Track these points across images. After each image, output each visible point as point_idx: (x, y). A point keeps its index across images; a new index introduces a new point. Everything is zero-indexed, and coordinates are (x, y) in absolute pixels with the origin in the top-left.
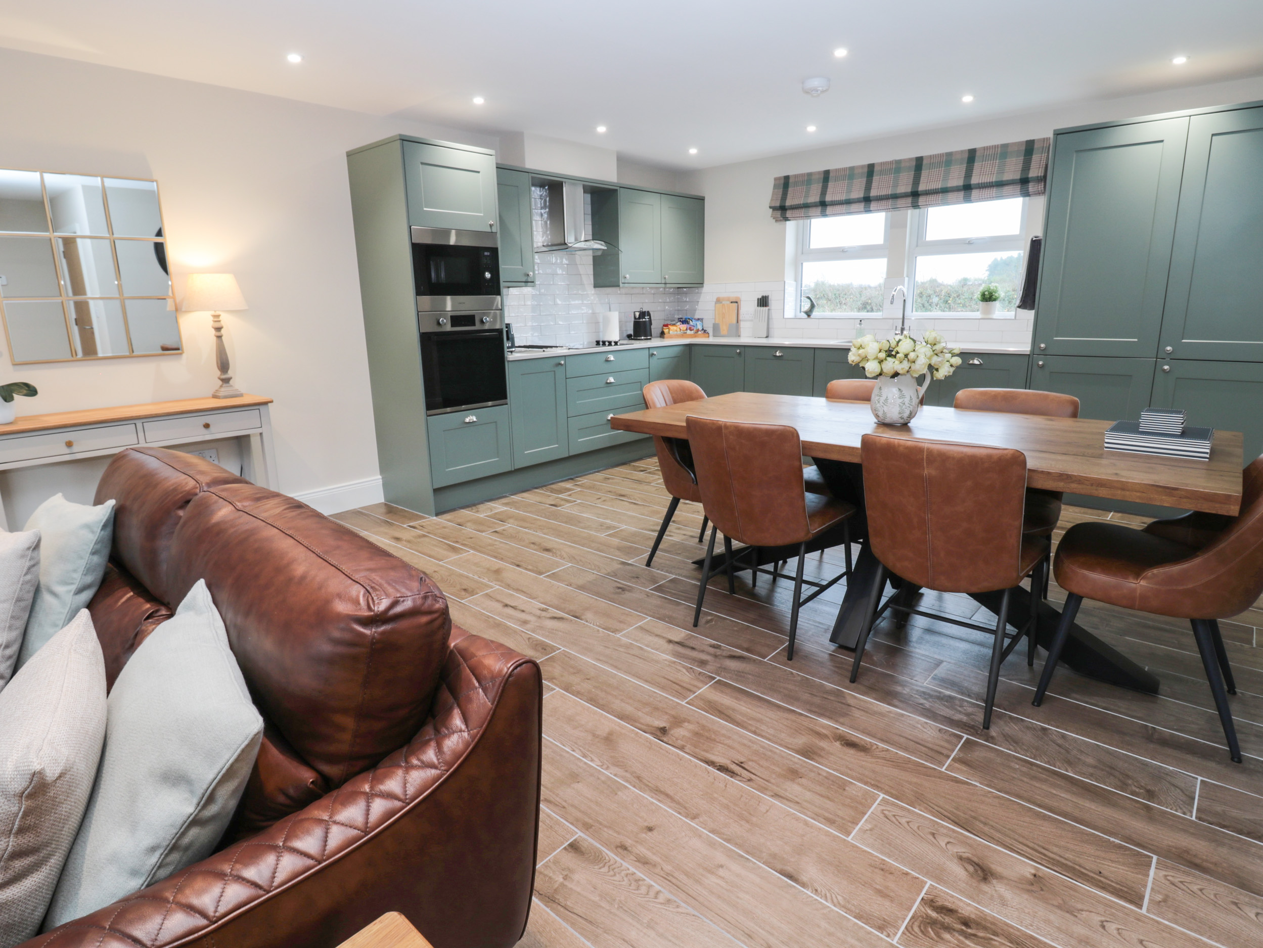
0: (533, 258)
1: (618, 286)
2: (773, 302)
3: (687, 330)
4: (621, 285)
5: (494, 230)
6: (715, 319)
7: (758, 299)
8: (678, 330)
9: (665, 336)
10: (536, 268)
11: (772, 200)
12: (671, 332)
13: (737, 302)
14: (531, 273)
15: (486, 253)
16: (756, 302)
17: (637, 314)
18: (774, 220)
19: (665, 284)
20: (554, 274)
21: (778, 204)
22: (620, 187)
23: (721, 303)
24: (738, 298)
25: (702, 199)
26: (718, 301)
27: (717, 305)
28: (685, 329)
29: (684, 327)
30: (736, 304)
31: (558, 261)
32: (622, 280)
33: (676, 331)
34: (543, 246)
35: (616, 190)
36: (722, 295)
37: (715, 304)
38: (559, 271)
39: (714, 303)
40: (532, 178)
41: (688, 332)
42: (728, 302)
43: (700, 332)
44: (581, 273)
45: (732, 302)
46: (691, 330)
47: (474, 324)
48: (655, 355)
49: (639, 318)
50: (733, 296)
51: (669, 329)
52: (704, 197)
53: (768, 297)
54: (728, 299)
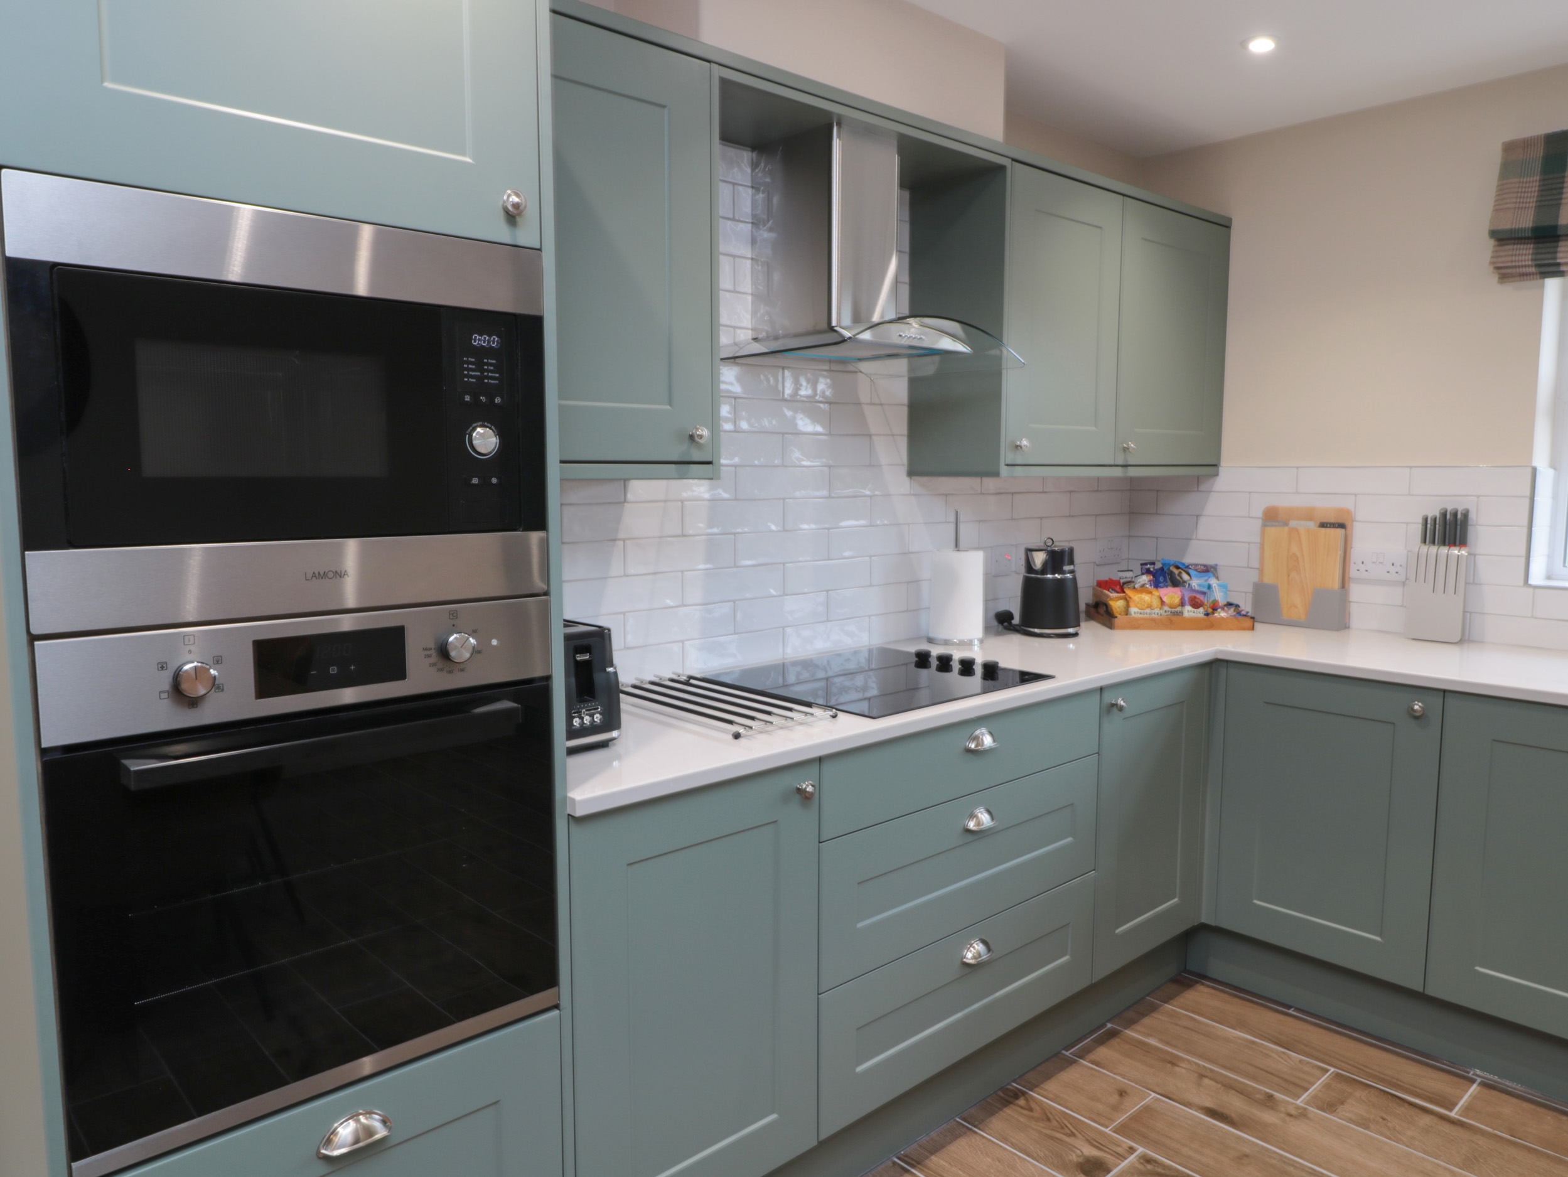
0: (714, 379)
1: (996, 474)
2: (1482, 533)
3: (1182, 604)
4: (1004, 471)
5: (526, 236)
6: (1261, 570)
7: (1426, 520)
8: (1156, 602)
9: (1116, 621)
10: (725, 410)
11: (1498, 209)
12: (1133, 610)
13: (1342, 526)
14: (704, 432)
15: (480, 340)
16: (1419, 528)
17: (1039, 559)
18: (1495, 278)
19: (1125, 466)
20: (789, 433)
21: (1526, 220)
22: (1014, 160)
23: (1286, 524)
24: (1348, 512)
25: (1225, 225)
26: (1272, 517)
27: (1268, 529)
28: (1177, 600)
29: (1171, 595)
30: (1340, 531)
31: (803, 392)
32: (1006, 455)
33: (1150, 606)
34: (755, 339)
35: (1001, 168)
36: (1284, 502)
37: (1264, 526)
38: (805, 424)
39: (1259, 523)
40: (724, 82)
41: (1188, 611)
42: (1312, 525)
43: (1222, 614)
44: (873, 431)
45: (1323, 525)
46: (1196, 604)
47: (399, 672)
48: (1121, 709)
49: (1043, 571)
50: (1327, 505)
51: (1127, 600)
52: (1230, 220)
53: (1466, 515)
54: (1308, 514)
